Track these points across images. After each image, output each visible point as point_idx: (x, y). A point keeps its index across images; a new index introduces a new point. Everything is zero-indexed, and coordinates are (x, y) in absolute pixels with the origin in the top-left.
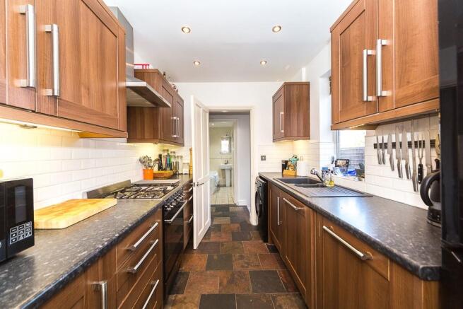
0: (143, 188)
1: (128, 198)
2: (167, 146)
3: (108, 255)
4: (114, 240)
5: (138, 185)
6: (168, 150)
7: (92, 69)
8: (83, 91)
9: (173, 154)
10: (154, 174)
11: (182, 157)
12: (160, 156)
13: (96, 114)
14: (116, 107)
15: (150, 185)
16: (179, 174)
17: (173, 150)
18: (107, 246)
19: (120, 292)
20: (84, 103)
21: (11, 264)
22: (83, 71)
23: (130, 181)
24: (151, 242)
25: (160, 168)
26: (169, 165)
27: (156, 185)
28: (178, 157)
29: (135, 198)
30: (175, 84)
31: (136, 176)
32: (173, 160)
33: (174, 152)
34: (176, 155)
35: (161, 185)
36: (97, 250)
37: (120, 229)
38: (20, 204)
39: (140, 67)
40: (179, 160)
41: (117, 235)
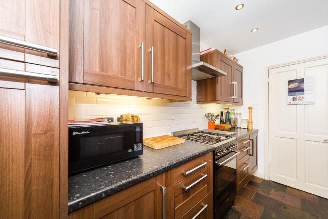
0: (205, 135)
1: (192, 140)
2: (228, 105)
3: (169, 172)
4: (173, 165)
5: (202, 132)
6: (228, 109)
7: (171, 63)
8: (166, 76)
9: (233, 112)
10: (216, 126)
11: (241, 114)
12: (222, 113)
13: (172, 88)
14: (185, 83)
15: (210, 134)
16: (237, 128)
17: (233, 108)
18: (168, 167)
19: (177, 199)
20: (167, 83)
21: (134, 160)
22: (166, 66)
23: (198, 129)
24: (203, 175)
25: (222, 121)
26: (229, 120)
27: (214, 134)
28: (237, 114)
29: (196, 141)
30: (235, 55)
31: (203, 126)
32: (232, 116)
33: (234, 110)
34: (235, 112)
35: (218, 135)
36: (162, 168)
37: (178, 159)
38: (138, 135)
39: (205, 52)
40: (238, 116)
41: (175, 162)
